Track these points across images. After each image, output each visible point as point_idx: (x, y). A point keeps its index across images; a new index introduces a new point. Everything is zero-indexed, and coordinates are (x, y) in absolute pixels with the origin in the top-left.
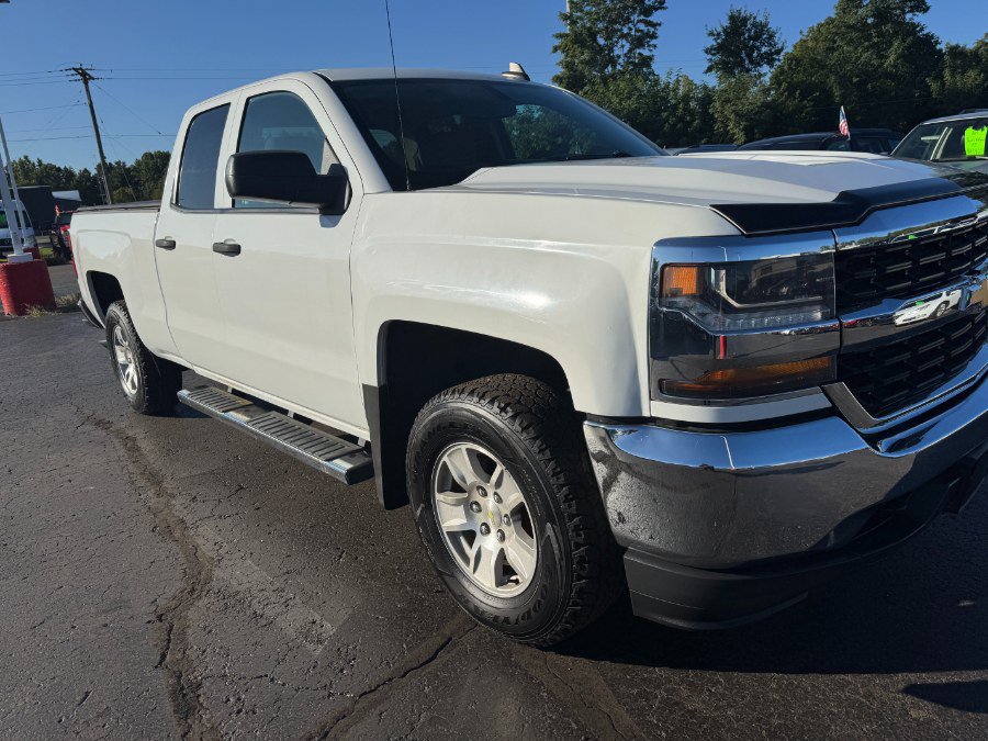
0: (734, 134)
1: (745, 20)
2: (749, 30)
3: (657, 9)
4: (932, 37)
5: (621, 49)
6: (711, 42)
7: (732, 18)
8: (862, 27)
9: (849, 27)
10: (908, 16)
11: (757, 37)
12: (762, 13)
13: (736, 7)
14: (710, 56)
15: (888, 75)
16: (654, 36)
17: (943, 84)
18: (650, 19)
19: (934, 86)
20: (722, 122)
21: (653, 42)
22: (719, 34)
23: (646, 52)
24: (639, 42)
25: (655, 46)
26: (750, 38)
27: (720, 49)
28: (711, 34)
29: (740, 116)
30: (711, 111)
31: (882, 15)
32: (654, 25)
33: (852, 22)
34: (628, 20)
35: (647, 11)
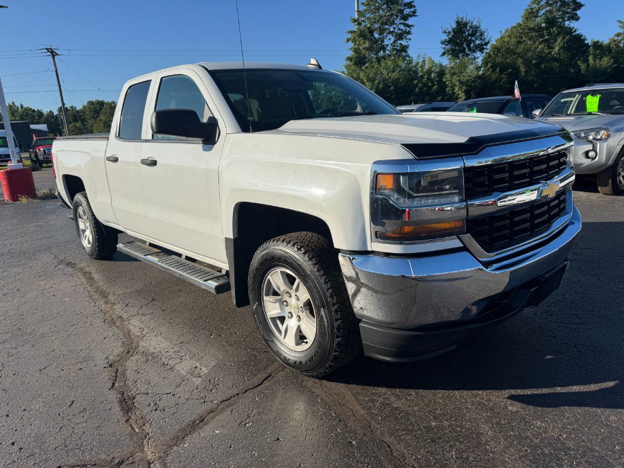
0: (458, 94)
1: (466, 24)
2: (468, 30)
3: (411, 16)
4: (581, 36)
5: (389, 41)
6: (445, 37)
7: (458, 23)
8: (539, 29)
9: (530, 29)
10: (567, 23)
11: (473, 34)
12: (476, 19)
13: (461, 16)
14: (444, 46)
15: (554, 59)
16: (409, 33)
17: (588, 65)
18: (407, 22)
19: (583, 66)
20: (451, 87)
21: (409, 37)
22: (449, 32)
23: (404, 43)
24: (400, 36)
25: (410, 39)
26: (469, 35)
27: (450, 41)
28: (445, 32)
29: (461, 82)
30: (444, 80)
31: (551, 22)
32: (409, 26)
33: (532, 26)
34: (393, 23)
35: (405, 18)
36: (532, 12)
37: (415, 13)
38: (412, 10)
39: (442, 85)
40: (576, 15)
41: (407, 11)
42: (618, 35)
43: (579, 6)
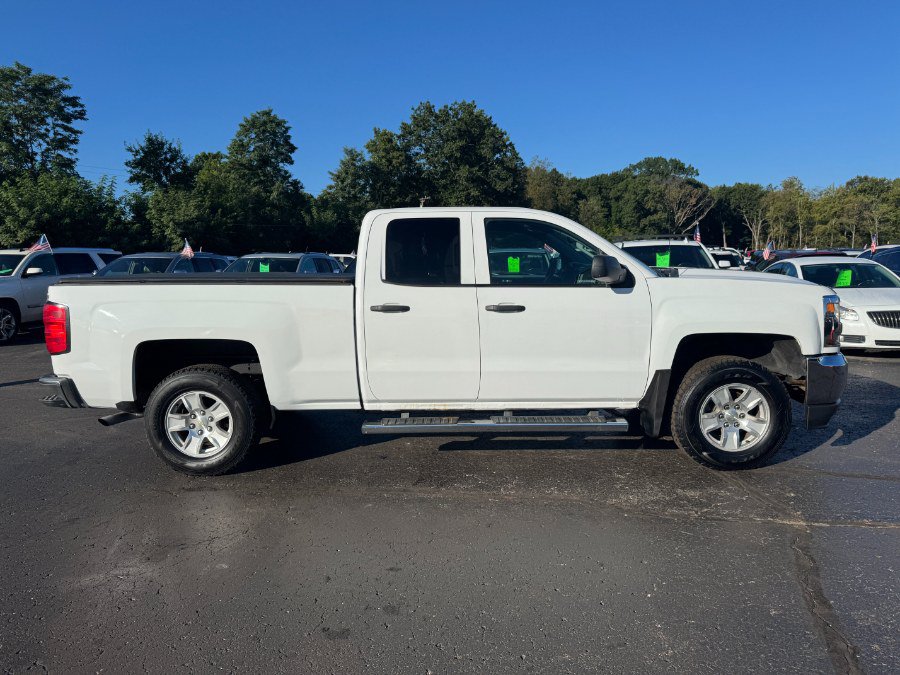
0: (172, 239)
1: (162, 144)
2: (166, 153)
3: (76, 118)
4: (299, 182)
5: (38, 147)
6: (130, 157)
7: (150, 140)
8: (250, 167)
9: (242, 165)
10: (281, 165)
11: (173, 159)
12: (176, 140)
14: (129, 169)
15: (274, 206)
16: (75, 141)
17: (312, 217)
18: (69, 125)
19: (307, 218)
20: (159, 227)
21: (73, 146)
22: (137, 152)
23: (66, 155)
24: (61, 144)
25: (75, 151)
26: (166, 159)
27: (138, 164)
28: (130, 150)
29: (177, 224)
30: (148, 217)
31: (264, 161)
32: (76, 132)
33: (244, 161)
34: (43, 121)
35: (68, 118)
36: (242, 145)
37: (84, 114)
38: (78, 109)
39: (147, 226)
40: (290, 158)
41: (70, 110)
42: (330, 187)
43: (293, 149)
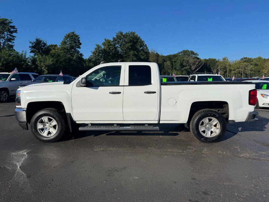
0: (44, 70)
1: (41, 41)
2: (42, 44)
3: (14, 32)
5: (2, 41)
6: (31, 45)
7: (37, 40)
9: (65, 48)
10: (77, 49)
11: (44, 46)
12: (45, 40)
14: (30, 48)
15: (74, 61)
16: (13, 40)
18: (12, 34)
19: (85, 65)
20: (40, 67)
22: (33, 44)
23: (10, 43)
24: (9, 40)
25: (14, 43)
26: (42, 46)
27: (33, 47)
28: (31, 43)
29: (46, 66)
30: (37, 63)
31: (72, 47)
32: (14, 37)
33: (66, 47)
34: (3, 33)
35: (12, 32)
36: (65, 42)
37: (17, 31)
38: (15, 30)
39: (37, 66)
40: (80, 47)
41: (12, 30)
42: (91, 56)
43: (81, 44)
